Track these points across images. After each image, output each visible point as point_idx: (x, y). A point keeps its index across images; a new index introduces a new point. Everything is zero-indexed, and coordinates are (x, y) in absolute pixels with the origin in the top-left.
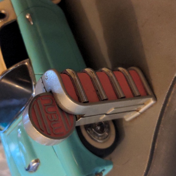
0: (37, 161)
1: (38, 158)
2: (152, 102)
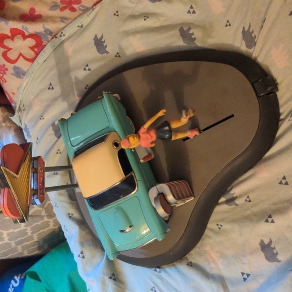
0: (131, 227)
1: (133, 224)
2: (193, 198)
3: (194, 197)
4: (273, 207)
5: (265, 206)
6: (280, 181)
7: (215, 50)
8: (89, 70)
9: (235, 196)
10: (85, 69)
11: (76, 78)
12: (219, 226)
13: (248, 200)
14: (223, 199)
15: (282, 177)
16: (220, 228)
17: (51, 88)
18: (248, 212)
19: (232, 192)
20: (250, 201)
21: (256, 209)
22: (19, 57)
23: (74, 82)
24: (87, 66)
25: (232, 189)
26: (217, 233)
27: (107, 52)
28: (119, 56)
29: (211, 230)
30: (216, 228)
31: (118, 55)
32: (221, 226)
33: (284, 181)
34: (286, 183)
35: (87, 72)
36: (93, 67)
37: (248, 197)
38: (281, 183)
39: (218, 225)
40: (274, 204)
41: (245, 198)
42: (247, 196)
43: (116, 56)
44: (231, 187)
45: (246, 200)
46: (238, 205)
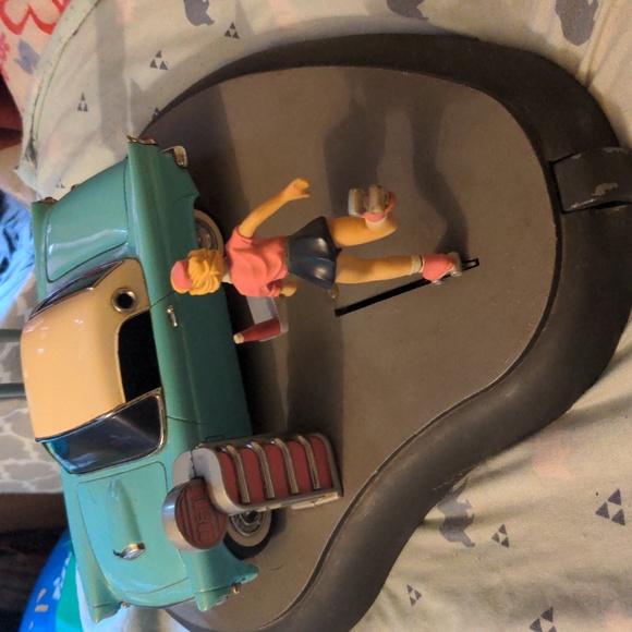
0: (141, 547)
1: (144, 542)
2: (335, 496)
3: (342, 493)
4: (568, 588)
5: (546, 573)
6: (601, 504)
7: (476, 39)
8: (163, 66)
9: (469, 513)
10: (153, 65)
11: (134, 85)
12: (414, 596)
13: (502, 537)
14: (435, 514)
15: (611, 492)
16: (413, 602)
17: (83, 107)
18: (494, 580)
19: (461, 499)
20: (506, 543)
21: (519, 576)
22: (26, 18)
23: (129, 96)
24: (159, 55)
25: (462, 489)
26: (403, 614)
27: (209, 22)
28: (236, 36)
29: (393, 597)
30: (404, 596)
31: (232, 33)
32: (418, 595)
33: (613, 509)
34: (620, 519)
35: (158, 72)
36: (172, 58)
37: (502, 530)
38: (603, 512)
39: (410, 589)
40: (572, 577)
41: (495, 529)
42: (499, 526)
43: (228, 34)
44: (462, 482)
45: (496, 538)
46: (473, 545)
